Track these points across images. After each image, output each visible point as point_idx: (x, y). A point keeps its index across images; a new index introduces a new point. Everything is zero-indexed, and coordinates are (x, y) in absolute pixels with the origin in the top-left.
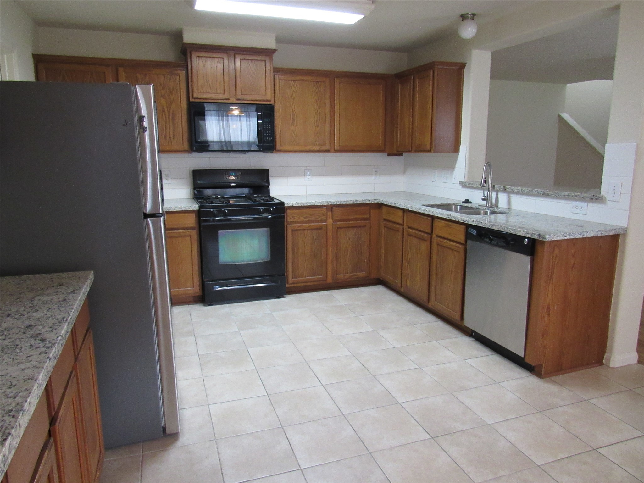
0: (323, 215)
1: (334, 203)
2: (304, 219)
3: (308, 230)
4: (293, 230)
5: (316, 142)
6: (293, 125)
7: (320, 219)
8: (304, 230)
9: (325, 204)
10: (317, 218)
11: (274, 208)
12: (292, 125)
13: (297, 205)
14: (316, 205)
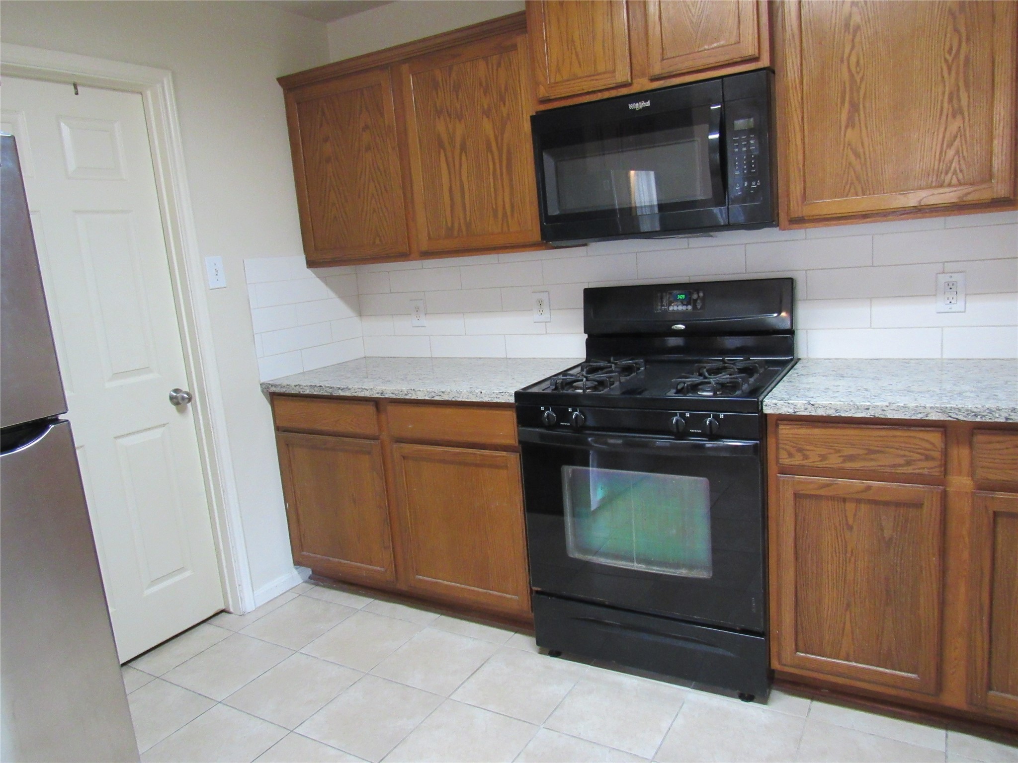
0: (928, 458)
1: (976, 416)
2: (844, 461)
3: (859, 501)
4: (797, 496)
5: (950, 175)
6: (853, 127)
7: (909, 470)
8: (844, 500)
9: (934, 416)
10: (900, 465)
11: (722, 416)
12: (847, 127)
13: (813, 414)
14: (890, 416)
